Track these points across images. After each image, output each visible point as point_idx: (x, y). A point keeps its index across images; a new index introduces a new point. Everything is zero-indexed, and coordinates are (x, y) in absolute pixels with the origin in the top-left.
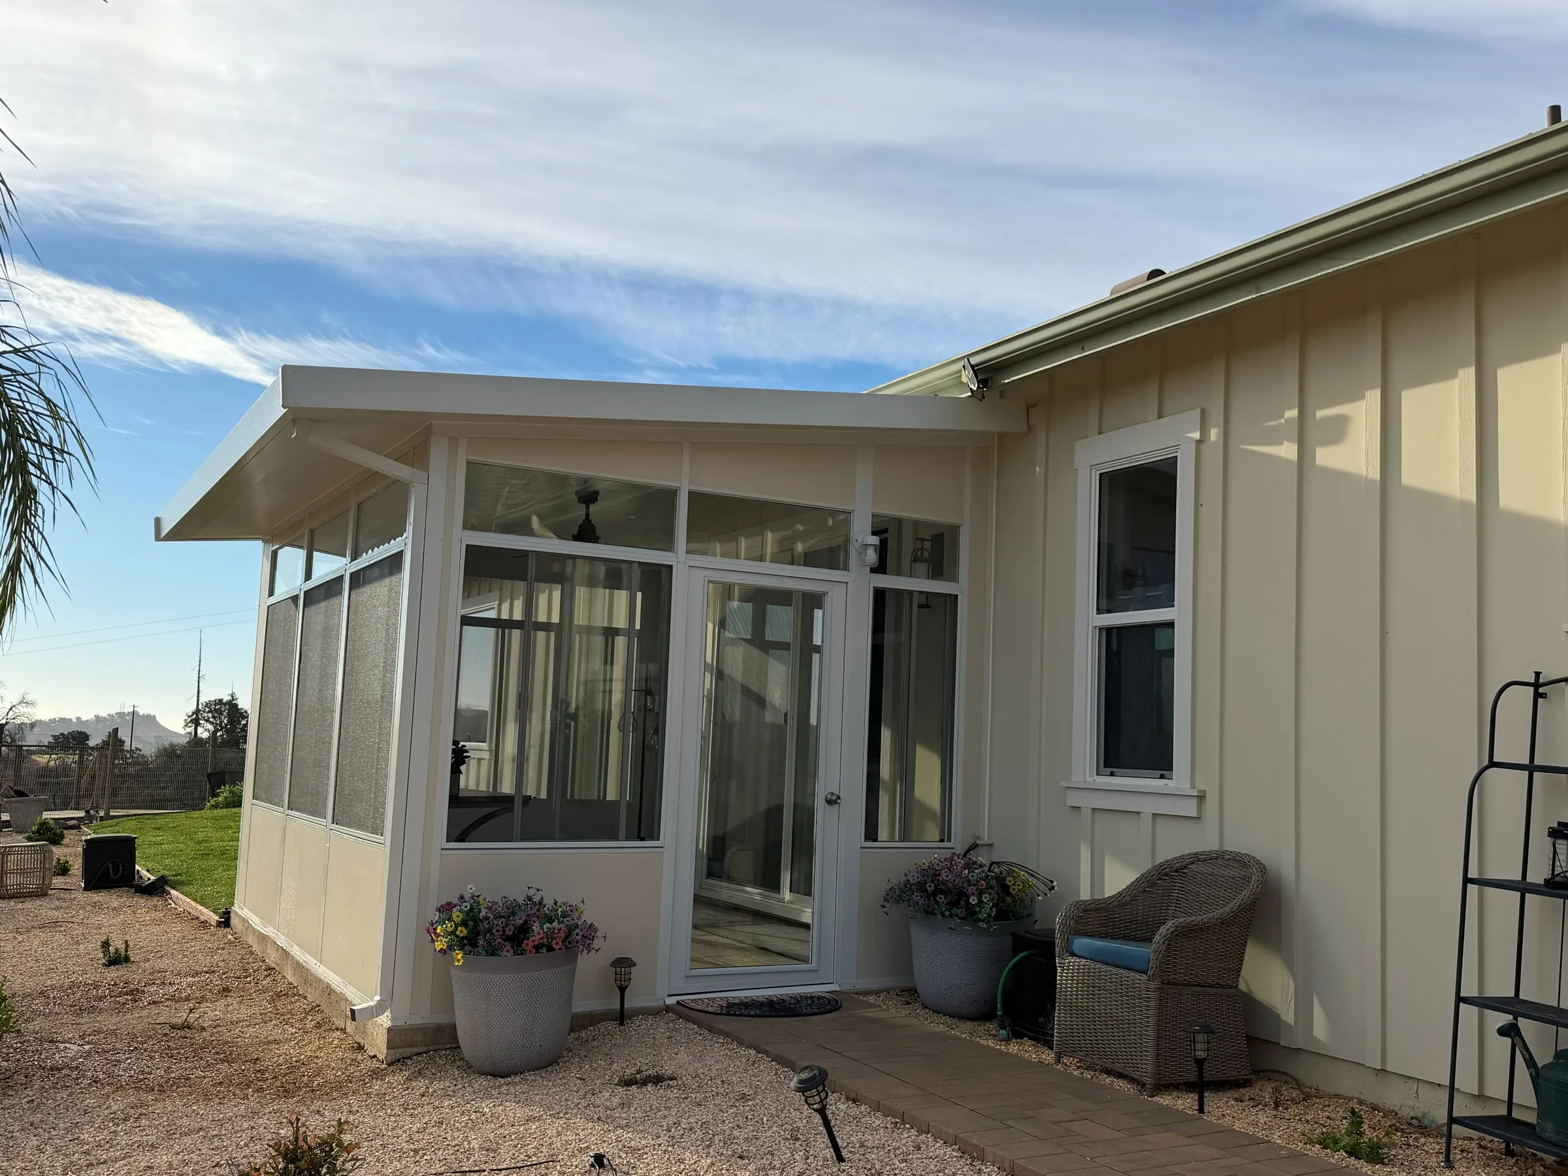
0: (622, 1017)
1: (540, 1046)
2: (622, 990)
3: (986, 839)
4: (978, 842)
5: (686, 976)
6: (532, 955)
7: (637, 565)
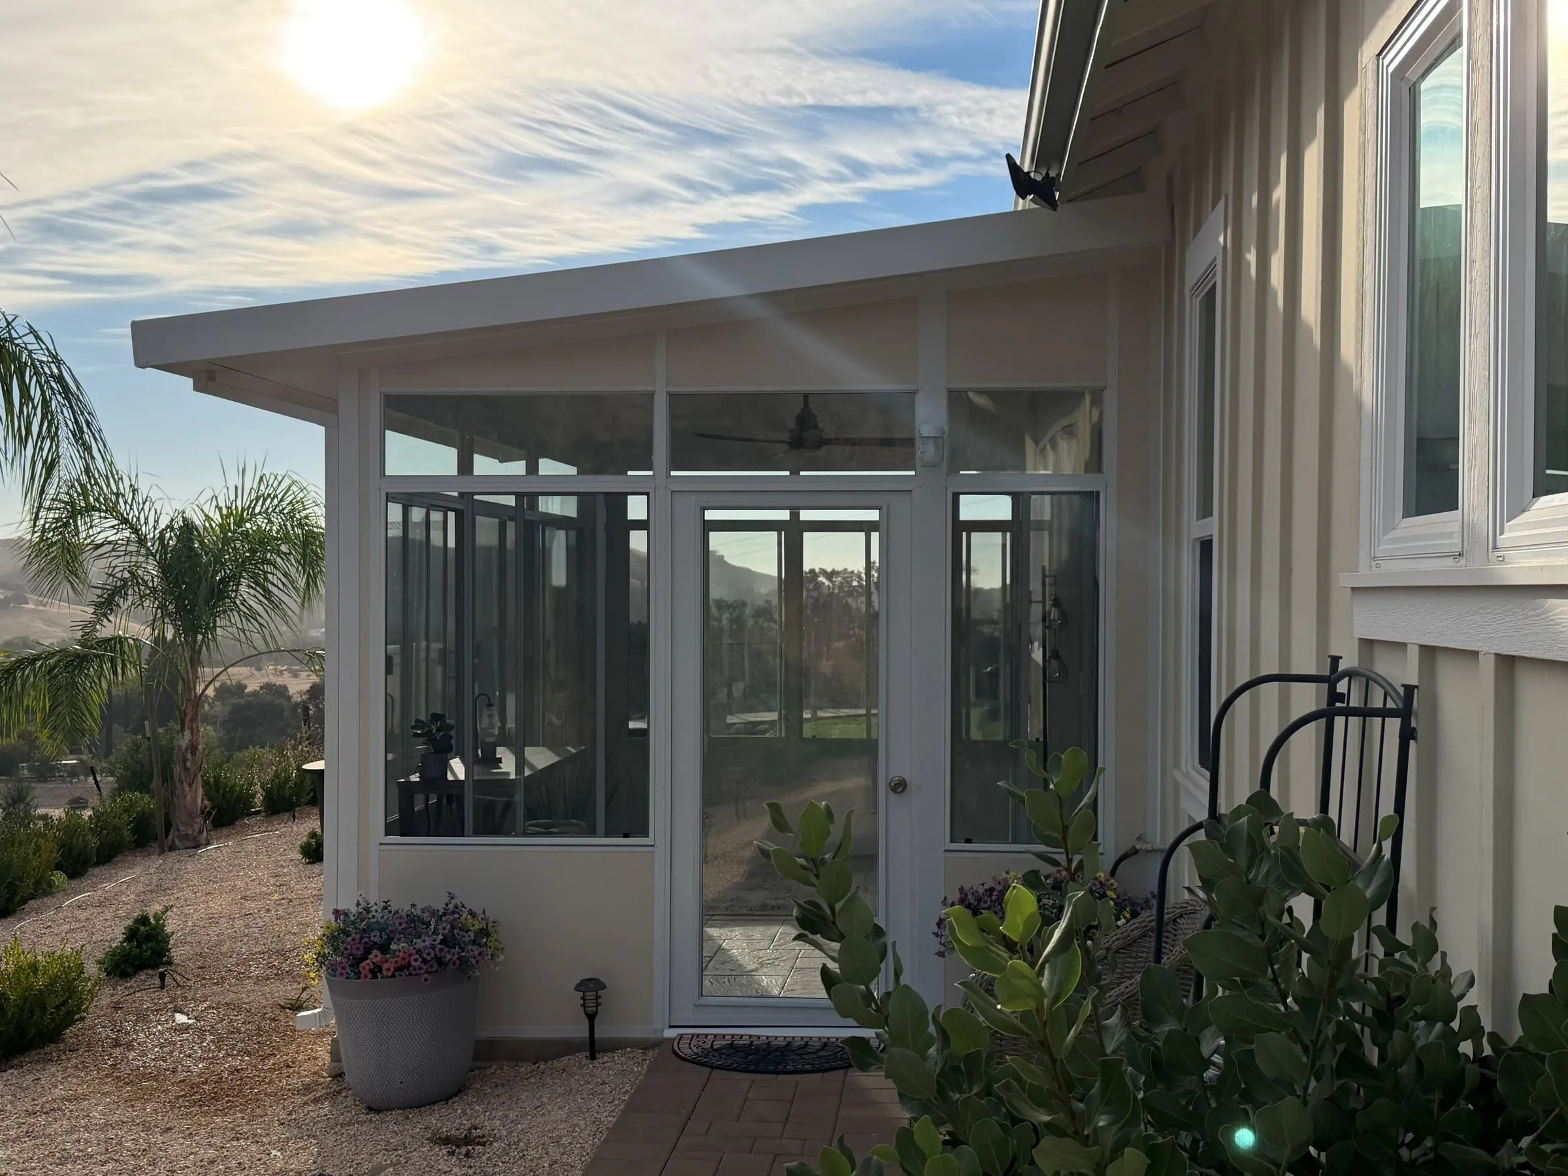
0: (594, 1048)
1: (401, 1082)
2: (591, 1017)
3: (1158, 841)
4: (1138, 847)
5: (695, 1005)
6: (368, 980)
7: (603, 496)
